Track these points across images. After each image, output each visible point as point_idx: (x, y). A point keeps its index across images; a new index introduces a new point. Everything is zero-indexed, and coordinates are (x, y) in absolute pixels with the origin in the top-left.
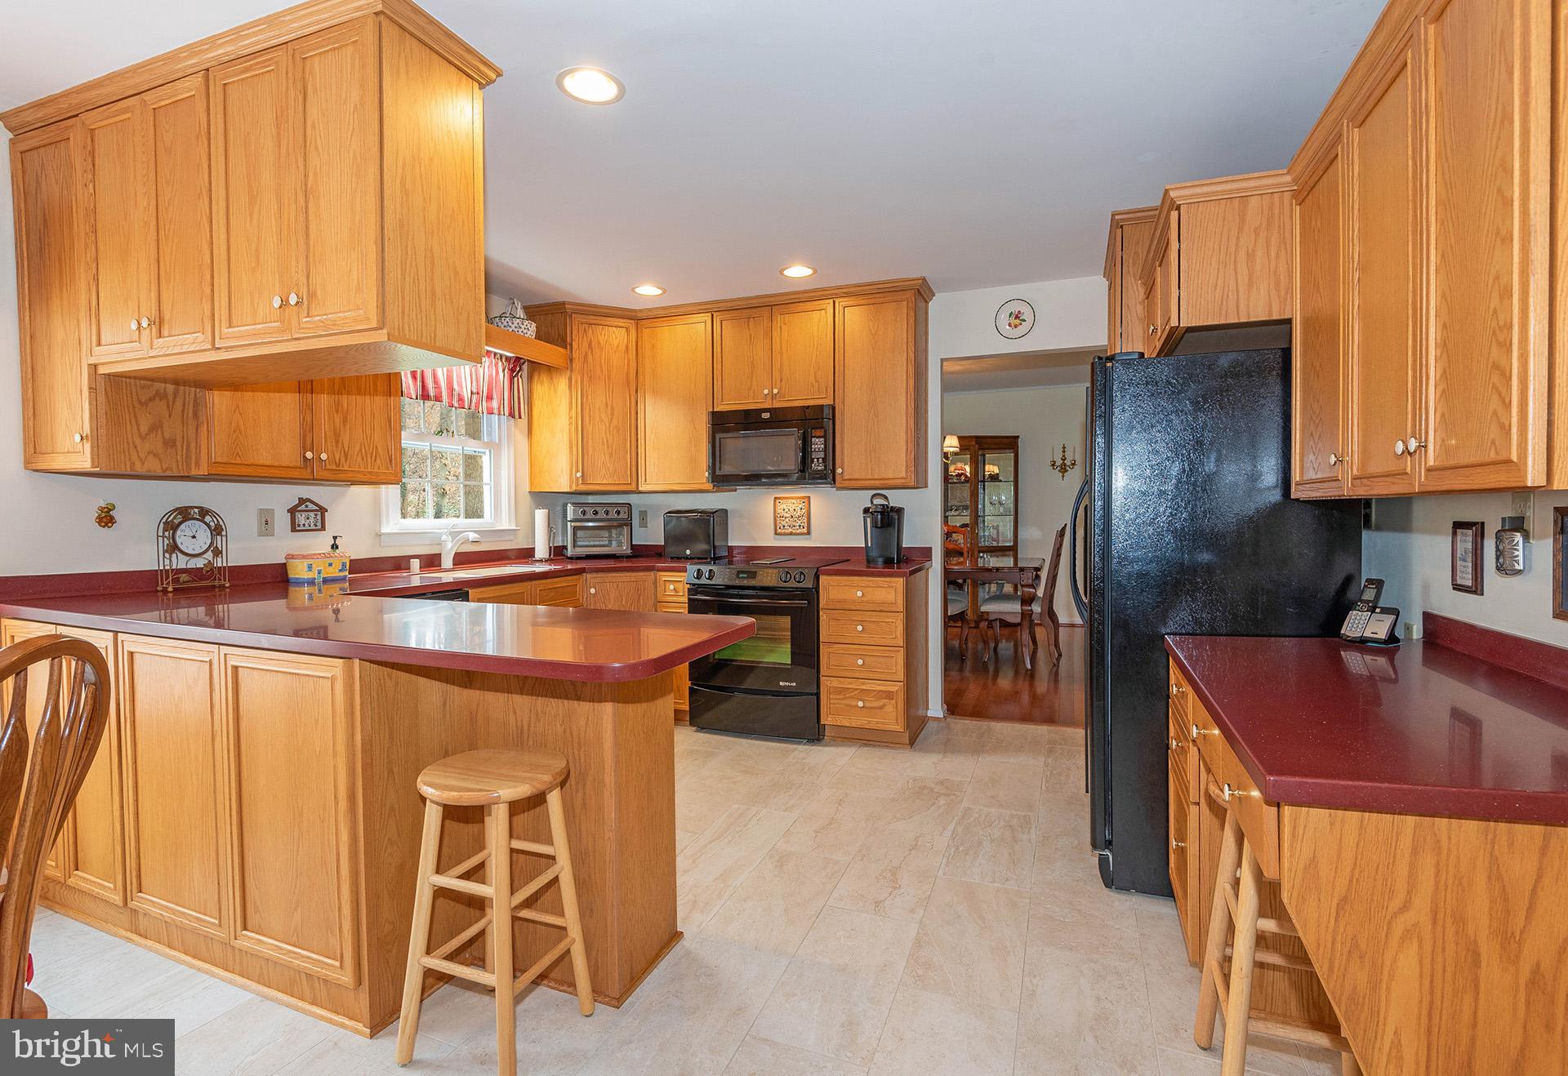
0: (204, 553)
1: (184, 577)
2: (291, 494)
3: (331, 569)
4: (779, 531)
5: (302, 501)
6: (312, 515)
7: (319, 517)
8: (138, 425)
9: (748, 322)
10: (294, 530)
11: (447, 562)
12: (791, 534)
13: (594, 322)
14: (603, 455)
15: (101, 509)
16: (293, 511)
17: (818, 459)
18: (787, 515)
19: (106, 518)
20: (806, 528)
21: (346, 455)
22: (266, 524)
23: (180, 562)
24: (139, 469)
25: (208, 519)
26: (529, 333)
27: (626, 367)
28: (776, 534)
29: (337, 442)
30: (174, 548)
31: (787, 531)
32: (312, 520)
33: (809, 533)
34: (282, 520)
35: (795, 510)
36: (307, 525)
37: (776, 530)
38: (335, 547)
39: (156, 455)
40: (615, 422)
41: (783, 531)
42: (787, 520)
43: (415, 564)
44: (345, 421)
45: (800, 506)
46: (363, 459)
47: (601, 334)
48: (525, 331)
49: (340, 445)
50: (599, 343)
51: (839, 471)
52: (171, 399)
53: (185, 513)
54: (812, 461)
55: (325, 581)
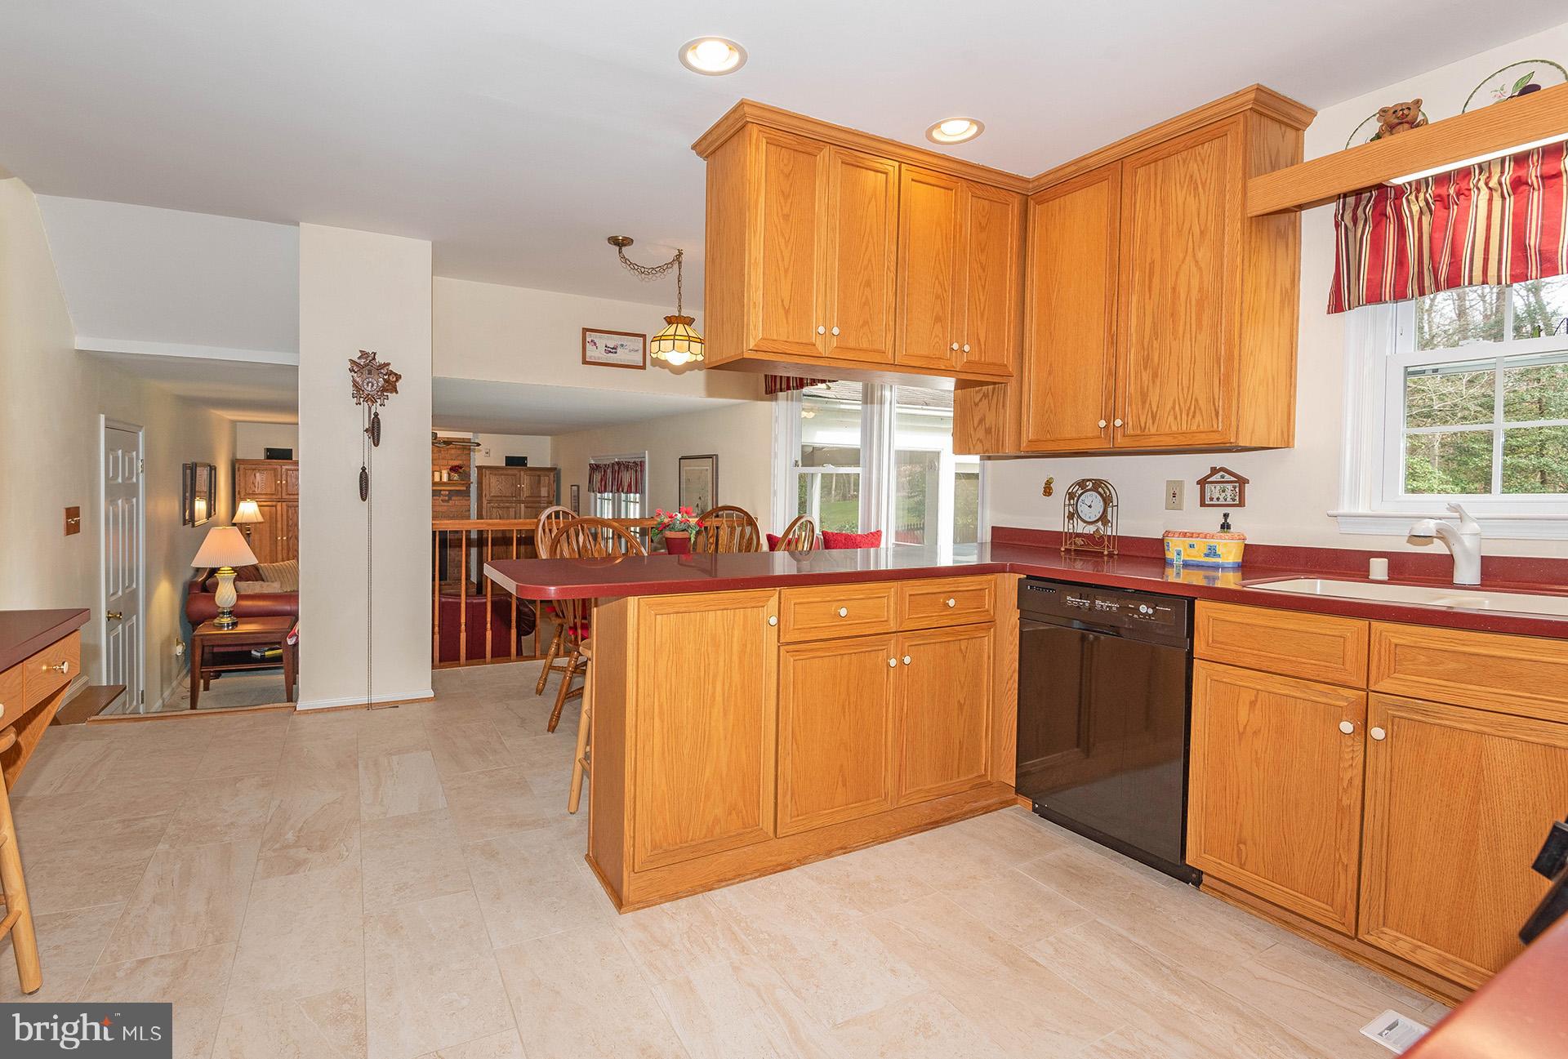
0: (1095, 521)
1: (1079, 541)
2: (1202, 464)
5: (1214, 471)
6: (1230, 486)
7: (1238, 489)
8: (973, 421)
10: (1203, 504)
11: (1467, 572)
15: (1046, 482)
16: (1202, 483)
19: (1048, 489)
22: (1174, 495)
23: (1080, 528)
25: (1103, 490)
30: (1073, 515)
32: (1229, 493)
34: (1191, 493)
36: (1221, 499)
38: (1225, 526)
43: (1379, 565)
44: (1155, 375)
52: (991, 396)
53: (1084, 485)
55: (1186, 565)
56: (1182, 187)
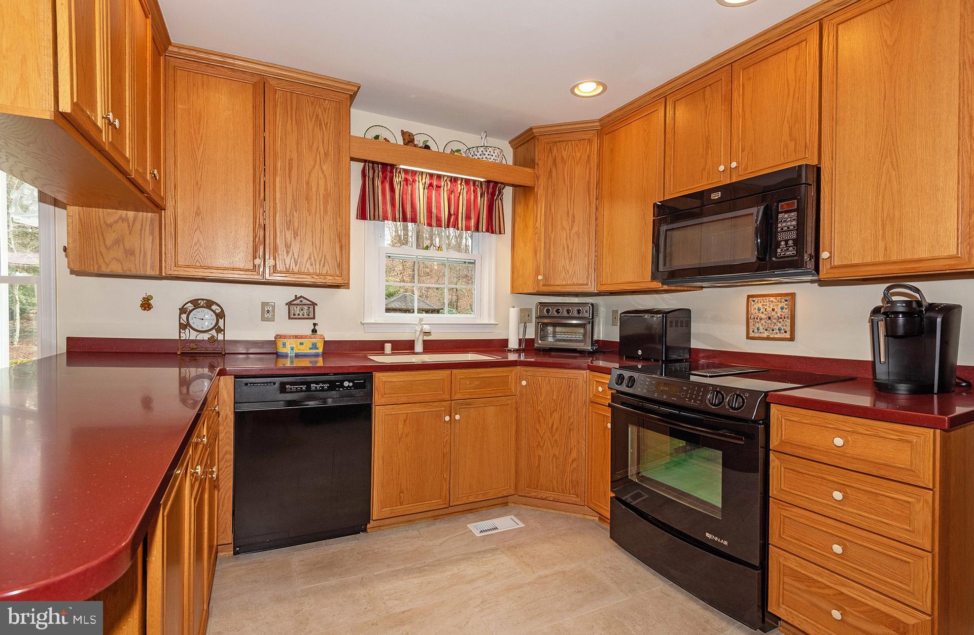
0: (211, 330)
2: (287, 293)
3: (302, 347)
4: (752, 334)
5: (296, 298)
6: (306, 307)
7: (311, 309)
8: (104, 240)
9: (704, 92)
10: (290, 318)
11: (419, 347)
12: (768, 339)
13: (558, 140)
14: (563, 260)
15: (144, 299)
16: (289, 305)
17: (786, 241)
18: (763, 316)
19: (146, 305)
20: (789, 333)
21: (296, 262)
22: (268, 312)
23: (193, 336)
24: (104, 270)
25: (214, 307)
26: (492, 158)
27: (587, 176)
28: (748, 337)
29: (288, 252)
30: (186, 326)
31: (761, 335)
32: (305, 311)
33: (792, 339)
34: (282, 311)
35: (773, 310)
36: (301, 315)
37: (748, 333)
38: (314, 331)
39: (118, 260)
40: (575, 229)
41: (757, 335)
42: (763, 322)
43: (388, 347)
45: (781, 305)
46: (311, 265)
47: (565, 150)
48: (488, 157)
49: (291, 255)
50: (562, 157)
51: (825, 255)
53: (196, 303)
54: (778, 245)
55: (297, 356)
56: (311, 121)
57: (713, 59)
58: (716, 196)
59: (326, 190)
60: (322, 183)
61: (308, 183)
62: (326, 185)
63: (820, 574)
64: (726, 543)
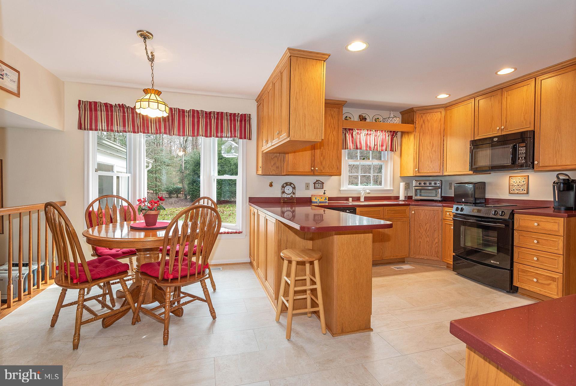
0: (291, 194)
1: (286, 199)
2: (314, 179)
3: (322, 199)
4: (511, 192)
5: (317, 181)
6: (320, 184)
7: (322, 185)
8: (271, 164)
9: (491, 98)
10: (315, 188)
11: (362, 199)
12: (518, 193)
13: (425, 112)
14: (428, 162)
15: (270, 183)
16: (314, 183)
17: (522, 158)
18: (516, 185)
19: (271, 185)
20: (526, 191)
21: (324, 168)
22: (307, 187)
23: (285, 196)
24: (271, 174)
25: (292, 185)
26: (396, 122)
27: (440, 127)
28: (510, 193)
29: (321, 164)
30: (283, 192)
31: (515, 192)
32: (320, 186)
33: (528, 193)
34: (312, 186)
35: (520, 182)
36: (318, 187)
37: (509, 191)
38: (324, 193)
39: (274, 170)
41: (513, 192)
42: (516, 187)
43: (351, 199)
44: (324, 158)
45: (523, 180)
46: (329, 169)
47: (429, 117)
48: (394, 122)
49: (322, 165)
51: (536, 162)
52: (278, 157)
53: (286, 184)
54: (519, 158)
55: (320, 202)
56: (330, 117)
57: (495, 86)
58: (496, 139)
59: (334, 141)
60: (333, 138)
61: (328, 139)
62: (334, 139)
63: (530, 269)
64: (498, 263)
